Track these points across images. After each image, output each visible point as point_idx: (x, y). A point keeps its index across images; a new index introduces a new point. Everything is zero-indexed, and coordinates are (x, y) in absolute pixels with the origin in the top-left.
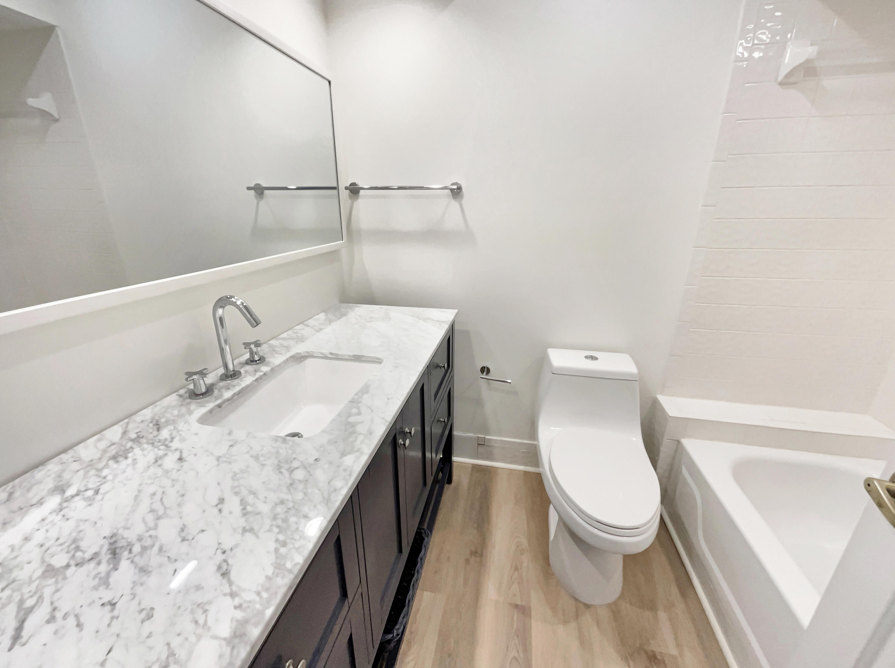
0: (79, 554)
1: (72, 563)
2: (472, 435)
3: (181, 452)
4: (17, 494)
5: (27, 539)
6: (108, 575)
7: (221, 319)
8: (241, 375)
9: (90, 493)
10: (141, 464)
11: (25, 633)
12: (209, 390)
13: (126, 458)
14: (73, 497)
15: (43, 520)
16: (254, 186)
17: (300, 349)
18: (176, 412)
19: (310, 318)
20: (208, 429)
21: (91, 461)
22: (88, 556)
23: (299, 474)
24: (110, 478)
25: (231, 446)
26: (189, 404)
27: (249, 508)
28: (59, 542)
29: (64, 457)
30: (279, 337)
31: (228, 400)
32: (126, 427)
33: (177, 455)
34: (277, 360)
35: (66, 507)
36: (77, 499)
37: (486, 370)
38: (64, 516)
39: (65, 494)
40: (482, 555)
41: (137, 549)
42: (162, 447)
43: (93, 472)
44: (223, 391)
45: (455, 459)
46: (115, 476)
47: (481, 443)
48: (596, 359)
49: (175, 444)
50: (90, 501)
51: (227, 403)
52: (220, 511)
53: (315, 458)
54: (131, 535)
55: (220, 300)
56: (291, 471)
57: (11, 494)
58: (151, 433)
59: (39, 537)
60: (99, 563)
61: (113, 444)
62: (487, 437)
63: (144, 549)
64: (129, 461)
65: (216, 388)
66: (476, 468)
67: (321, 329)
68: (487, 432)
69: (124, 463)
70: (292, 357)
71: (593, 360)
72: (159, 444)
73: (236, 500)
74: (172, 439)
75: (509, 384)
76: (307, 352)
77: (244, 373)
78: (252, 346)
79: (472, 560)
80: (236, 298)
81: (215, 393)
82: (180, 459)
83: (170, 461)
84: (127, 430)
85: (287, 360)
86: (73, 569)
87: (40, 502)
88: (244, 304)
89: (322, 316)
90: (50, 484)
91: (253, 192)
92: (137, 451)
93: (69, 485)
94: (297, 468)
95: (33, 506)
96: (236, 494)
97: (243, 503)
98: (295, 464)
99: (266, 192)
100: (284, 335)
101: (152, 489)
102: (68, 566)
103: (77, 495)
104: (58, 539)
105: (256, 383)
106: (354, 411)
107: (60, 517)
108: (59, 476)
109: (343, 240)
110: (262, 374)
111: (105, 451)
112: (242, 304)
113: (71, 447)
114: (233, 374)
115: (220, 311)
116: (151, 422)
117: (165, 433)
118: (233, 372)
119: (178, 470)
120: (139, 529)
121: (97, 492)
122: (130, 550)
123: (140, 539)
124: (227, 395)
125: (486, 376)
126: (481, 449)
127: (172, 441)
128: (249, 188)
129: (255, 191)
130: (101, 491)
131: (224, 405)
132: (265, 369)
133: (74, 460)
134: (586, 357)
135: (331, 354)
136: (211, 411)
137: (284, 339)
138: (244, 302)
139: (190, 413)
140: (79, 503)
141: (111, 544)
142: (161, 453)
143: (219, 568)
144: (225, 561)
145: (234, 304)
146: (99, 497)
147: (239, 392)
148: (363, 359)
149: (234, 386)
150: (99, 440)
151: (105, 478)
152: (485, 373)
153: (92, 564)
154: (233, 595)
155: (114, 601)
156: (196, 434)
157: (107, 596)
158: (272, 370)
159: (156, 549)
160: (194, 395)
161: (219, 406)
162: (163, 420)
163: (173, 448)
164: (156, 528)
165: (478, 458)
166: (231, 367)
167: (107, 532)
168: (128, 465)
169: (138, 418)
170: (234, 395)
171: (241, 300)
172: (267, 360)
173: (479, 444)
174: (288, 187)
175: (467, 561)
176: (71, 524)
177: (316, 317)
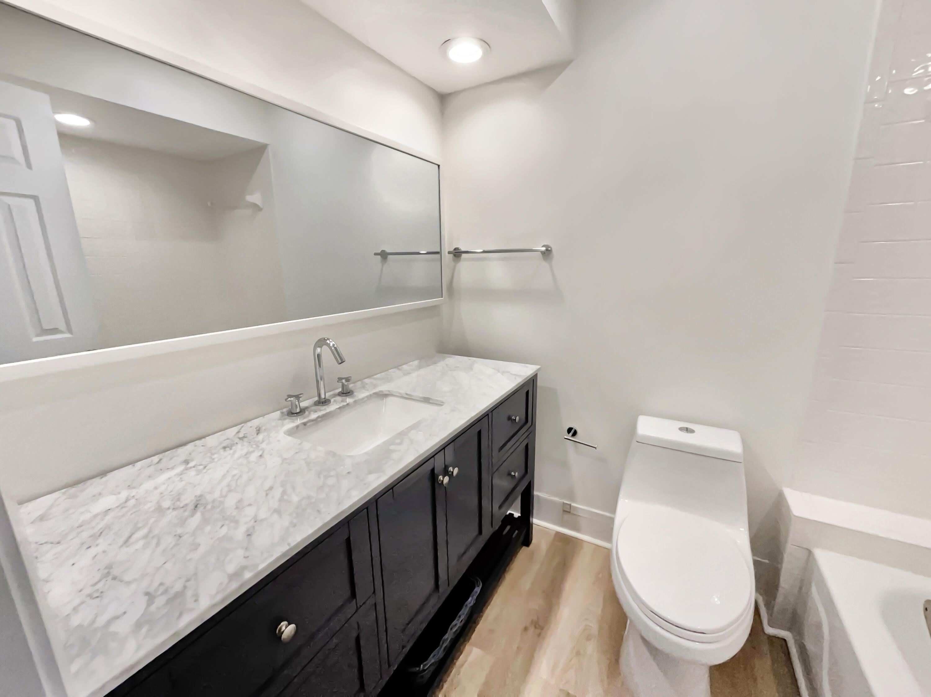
0: (178, 503)
1: (172, 507)
2: (557, 499)
3: (263, 452)
4: (164, 461)
5: (156, 488)
6: (186, 519)
7: (319, 356)
8: (330, 402)
9: (201, 467)
10: (237, 455)
11: (132, 540)
12: (302, 411)
13: (231, 449)
14: (191, 468)
15: (169, 478)
16: (381, 252)
17: (384, 388)
18: (274, 424)
19: (406, 363)
20: (289, 438)
21: (211, 447)
22: (182, 505)
23: (331, 481)
24: (216, 460)
25: (297, 453)
26: (285, 419)
27: (285, 497)
28: (171, 493)
29: (197, 442)
30: (373, 377)
31: (312, 421)
32: (241, 429)
33: (260, 453)
34: (361, 395)
35: (185, 474)
36: (193, 469)
37: (573, 431)
38: (181, 478)
39: (189, 465)
40: (542, 628)
41: (209, 507)
42: (254, 446)
43: (209, 455)
44: (312, 413)
45: (535, 521)
46: (219, 459)
47: (567, 510)
48: (692, 431)
49: (263, 446)
50: (199, 472)
51: (312, 423)
52: (267, 495)
53: (348, 471)
54: (209, 498)
55: (320, 340)
56: (326, 477)
57: (161, 460)
58: (253, 435)
59: (162, 488)
60: (185, 511)
61: (228, 439)
62: (573, 504)
63: (213, 508)
64: (231, 451)
65: (307, 411)
66: (559, 537)
67: (410, 373)
68: (573, 499)
69: (229, 452)
70: (375, 394)
71: (688, 433)
72: (254, 444)
73: (281, 490)
74: (263, 441)
75: (595, 449)
76: (389, 391)
77: (333, 402)
78: (344, 381)
79: (532, 630)
80: (331, 340)
81: (306, 414)
82: (261, 456)
83: (253, 457)
84: (240, 431)
85: (371, 395)
86: (171, 510)
87: (173, 468)
88: (335, 346)
89: (416, 363)
90: (183, 458)
91: (379, 257)
92: (239, 446)
93: (192, 460)
94: (332, 476)
95: (168, 469)
96: (282, 486)
97: (284, 493)
98: (333, 473)
99: (390, 257)
100: (378, 376)
101: (235, 472)
102: (169, 508)
103: (194, 467)
104: (171, 491)
105: (339, 411)
106: (398, 441)
107: (178, 479)
108: (190, 454)
109: (442, 297)
110: (345, 404)
111: (221, 443)
112: (334, 345)
113: (204, 437)
114: (324, 401)
115: (319, 350)
116: (256, 428)
117: (260, 437)
118: (324, 400)
119: (256, 463)
120: (217, 494)
121: (205, 467)
122: (205, 507)
123: (213, 501)
124: (314, 416)
125: (571, 437)
126: (567, 517)
127: (261, 443)
128: (376, 254)
129: (381, 256)
130: (207, 468)
131: (309, 424)
132: (349, 400)
133: (202, 445)
134: (681, 429)
135: (407, 394)
136: (297, 427)
137: (376, 379)
138: (335, 344)
139: (283, 425)
140: (192, 473)
141: (197, 501)
142: (252, 449)
143: (248, 530)
144: (254, 527)
145: (328, 345)
146: (205, 471)
147: (324, 416)
148: (431, 401)
149: (320, 410)
150: (222, 435)
151: (213, 459)
152: (571, 434)
153: (182, 510)
154: (246, 549)
155: (181, 535)
156: (279, 441)
157: (179, 531)
158: (355, 402)
159: (218, 510)
160: (291, 414)
161: (305, 424)
162: (263, 428)
163: (260, 448)
164: (225, 496)
165: (562, 526)
166: (323, 396)
167: (198, 493)
168: (230, 454)
169: (249, 424)
170: (318, 417)
171: (333, 343)
172: (355, 394)
173: (564, 511)
174: (420, 252)
175: (526, 629)
176: (183, 483)
177: (411, 363)
